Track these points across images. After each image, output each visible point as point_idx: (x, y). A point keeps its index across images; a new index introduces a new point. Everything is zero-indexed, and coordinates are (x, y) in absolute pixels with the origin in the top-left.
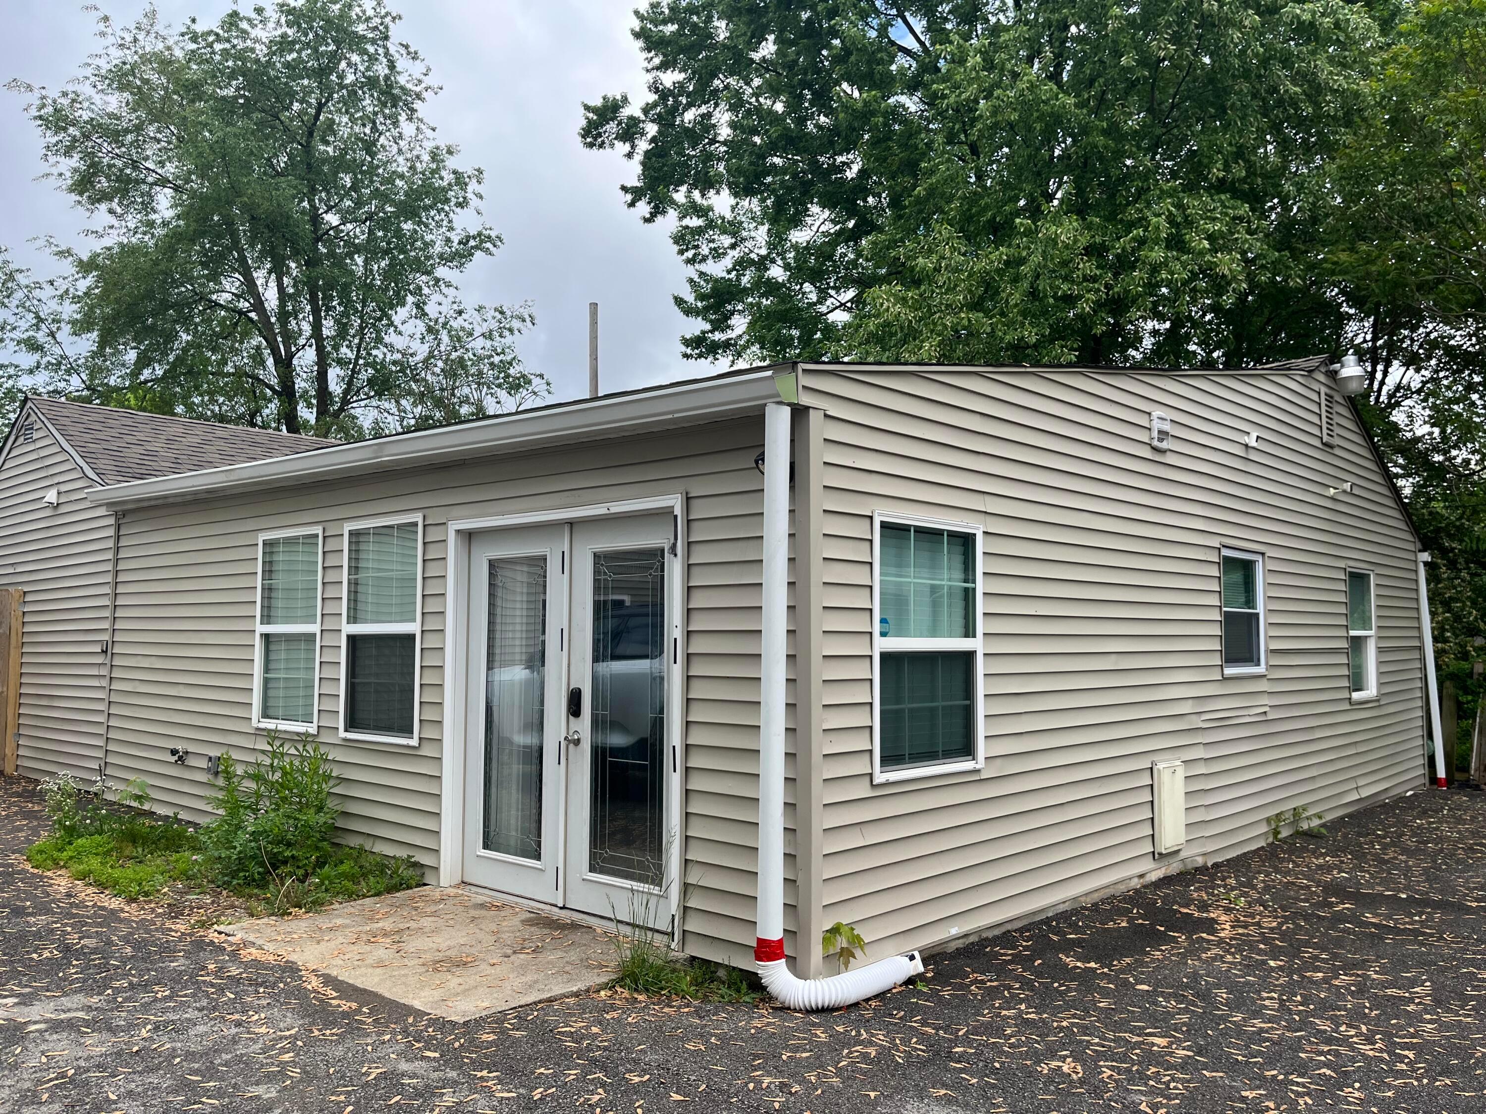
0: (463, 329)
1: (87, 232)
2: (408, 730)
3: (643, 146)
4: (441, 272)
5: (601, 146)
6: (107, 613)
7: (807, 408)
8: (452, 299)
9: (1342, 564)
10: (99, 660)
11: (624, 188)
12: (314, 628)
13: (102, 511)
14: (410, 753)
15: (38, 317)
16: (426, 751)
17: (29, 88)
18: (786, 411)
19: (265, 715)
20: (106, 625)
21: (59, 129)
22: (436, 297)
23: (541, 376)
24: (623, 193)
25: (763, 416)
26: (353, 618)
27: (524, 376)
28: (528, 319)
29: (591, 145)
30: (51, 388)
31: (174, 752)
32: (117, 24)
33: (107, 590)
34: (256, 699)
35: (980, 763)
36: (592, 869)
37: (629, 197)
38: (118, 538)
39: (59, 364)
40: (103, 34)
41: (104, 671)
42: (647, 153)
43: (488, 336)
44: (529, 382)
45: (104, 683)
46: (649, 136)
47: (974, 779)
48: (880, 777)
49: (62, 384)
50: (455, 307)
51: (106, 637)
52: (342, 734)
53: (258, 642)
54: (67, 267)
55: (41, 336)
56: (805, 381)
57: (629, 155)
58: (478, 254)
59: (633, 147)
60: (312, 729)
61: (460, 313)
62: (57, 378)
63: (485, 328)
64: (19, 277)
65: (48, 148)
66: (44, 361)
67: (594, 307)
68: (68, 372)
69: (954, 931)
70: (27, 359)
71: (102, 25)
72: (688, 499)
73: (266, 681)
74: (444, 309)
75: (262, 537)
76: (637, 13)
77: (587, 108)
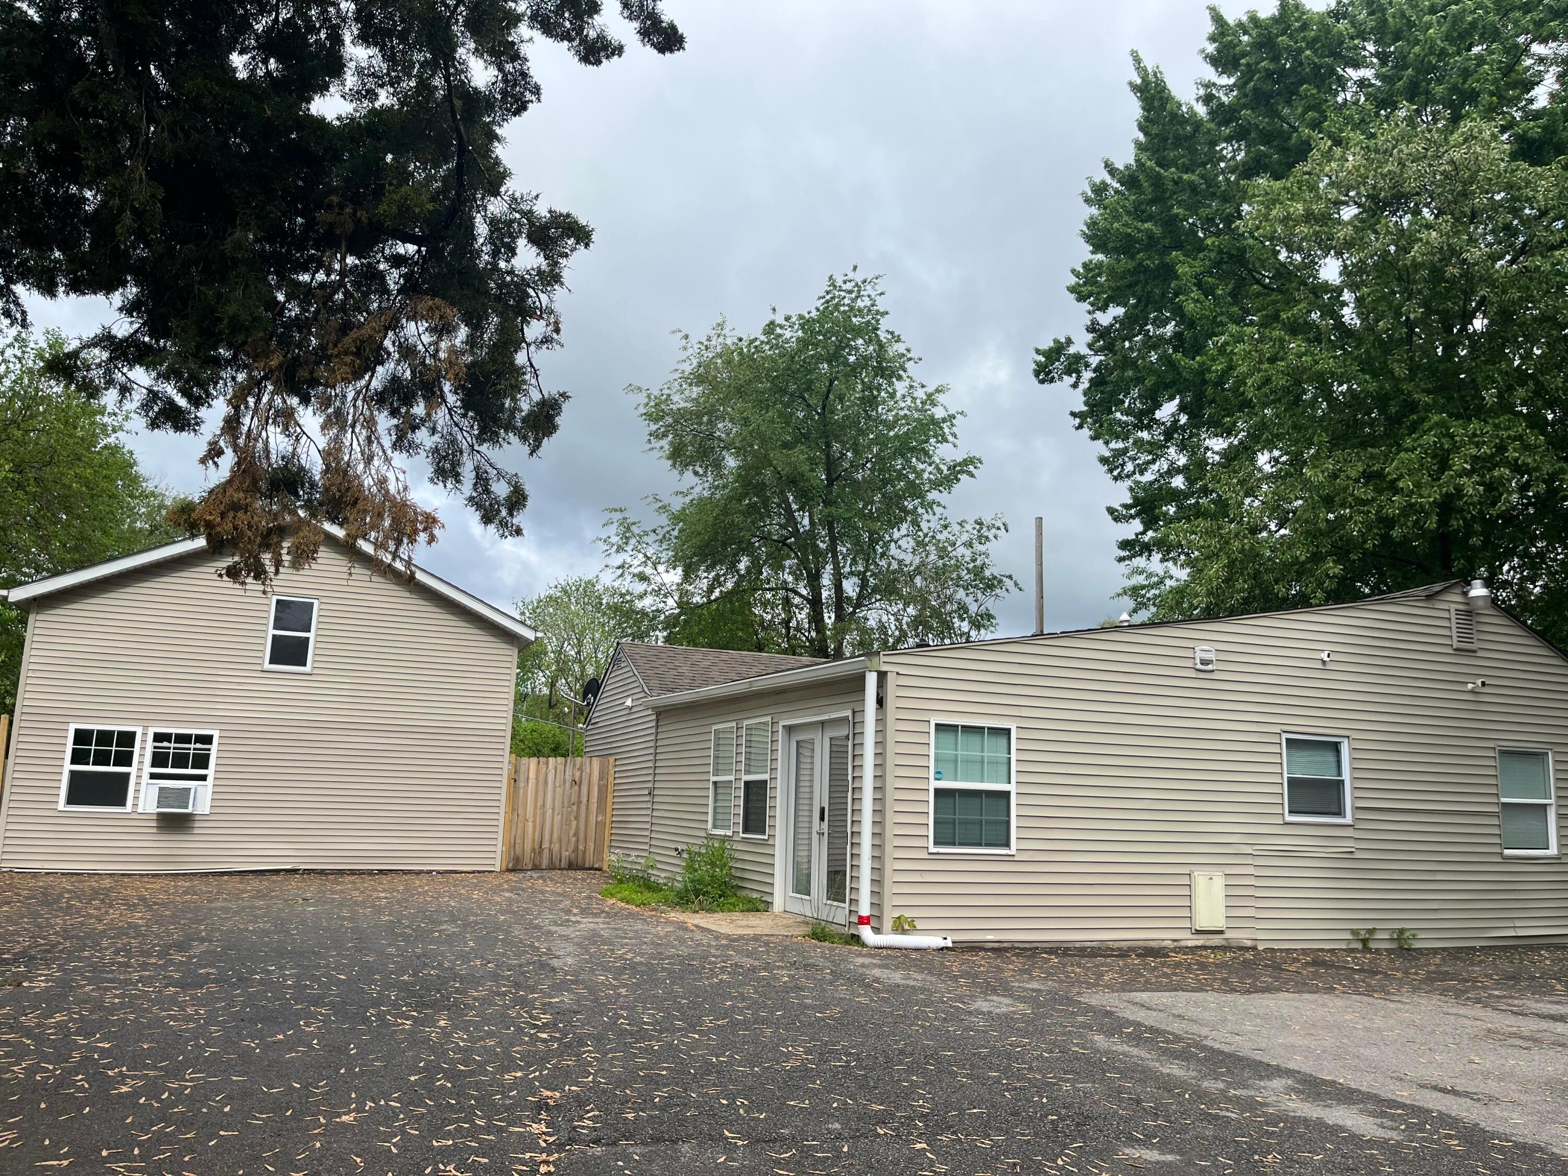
0: (947, 540)
1: (677, 493)
2: (764, 833)
3: (1087, 375)
4: (932, 495)
5: (1052, 380)
6: (651, 771)
7: (886, 673)
8: (938, 516)
9: (1491, 744)
10: (647, 799)
11: (1073, 414)
12: (732, 778)
13: (650, 712)
14: (764, 843)
15: (646, 556)
16: (770, 842)
17: (640, 389)
18: (875, 674)
19: (715, 826)
20: (650, 778)
21: (656, 421)
22: (926, 517)
23: (1010, 577)
24: (1072, 418)
25: (864, 676)
26: (748, 772)
27: (995, 578)
28: (1002, 527)
29: (1042, 382)
30: (654, 608)
31: (676, 850)
32: (693, 340)
33: (651, 757)
34: (710, 818)
35: (1013, 851)
36: (828, 899)
37: (1078, 421)
38: (657, 727)
39: (660, 589)
40: (685, 349)
41: (649, 805)
42: (1091, 380)
43: (969, 544)
44: (1000, 581)
45: (649, 812)
46: (1093, 366)
47: (1010, 859)
48: (932, 849)
49: (662, 605)
50: (942, 522)
51: (650, 785)
52: (741, 835)
53: (711, 785)
54: (664, 520)
55: (649, 571)
56: (883, 659)
57: (1075, 386)
58: (963, 477)
59: (1079, 378)
60: (729, 833)
61: (946, 527)
62: (658, 600)
63: (965, 537)
64: (634, 528)
65: (651, 435)
66: (649, 589)
67: (1040, 520)
68: (665, 596)
69: (990, 937)
70: (640, 587)
71: (684, 341)
72: (854, 712)
73: (715, 808)
74: (932, 525)
75: (714, 727)
76: (1073, 271)
77: (1038, 351)
